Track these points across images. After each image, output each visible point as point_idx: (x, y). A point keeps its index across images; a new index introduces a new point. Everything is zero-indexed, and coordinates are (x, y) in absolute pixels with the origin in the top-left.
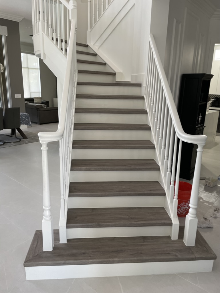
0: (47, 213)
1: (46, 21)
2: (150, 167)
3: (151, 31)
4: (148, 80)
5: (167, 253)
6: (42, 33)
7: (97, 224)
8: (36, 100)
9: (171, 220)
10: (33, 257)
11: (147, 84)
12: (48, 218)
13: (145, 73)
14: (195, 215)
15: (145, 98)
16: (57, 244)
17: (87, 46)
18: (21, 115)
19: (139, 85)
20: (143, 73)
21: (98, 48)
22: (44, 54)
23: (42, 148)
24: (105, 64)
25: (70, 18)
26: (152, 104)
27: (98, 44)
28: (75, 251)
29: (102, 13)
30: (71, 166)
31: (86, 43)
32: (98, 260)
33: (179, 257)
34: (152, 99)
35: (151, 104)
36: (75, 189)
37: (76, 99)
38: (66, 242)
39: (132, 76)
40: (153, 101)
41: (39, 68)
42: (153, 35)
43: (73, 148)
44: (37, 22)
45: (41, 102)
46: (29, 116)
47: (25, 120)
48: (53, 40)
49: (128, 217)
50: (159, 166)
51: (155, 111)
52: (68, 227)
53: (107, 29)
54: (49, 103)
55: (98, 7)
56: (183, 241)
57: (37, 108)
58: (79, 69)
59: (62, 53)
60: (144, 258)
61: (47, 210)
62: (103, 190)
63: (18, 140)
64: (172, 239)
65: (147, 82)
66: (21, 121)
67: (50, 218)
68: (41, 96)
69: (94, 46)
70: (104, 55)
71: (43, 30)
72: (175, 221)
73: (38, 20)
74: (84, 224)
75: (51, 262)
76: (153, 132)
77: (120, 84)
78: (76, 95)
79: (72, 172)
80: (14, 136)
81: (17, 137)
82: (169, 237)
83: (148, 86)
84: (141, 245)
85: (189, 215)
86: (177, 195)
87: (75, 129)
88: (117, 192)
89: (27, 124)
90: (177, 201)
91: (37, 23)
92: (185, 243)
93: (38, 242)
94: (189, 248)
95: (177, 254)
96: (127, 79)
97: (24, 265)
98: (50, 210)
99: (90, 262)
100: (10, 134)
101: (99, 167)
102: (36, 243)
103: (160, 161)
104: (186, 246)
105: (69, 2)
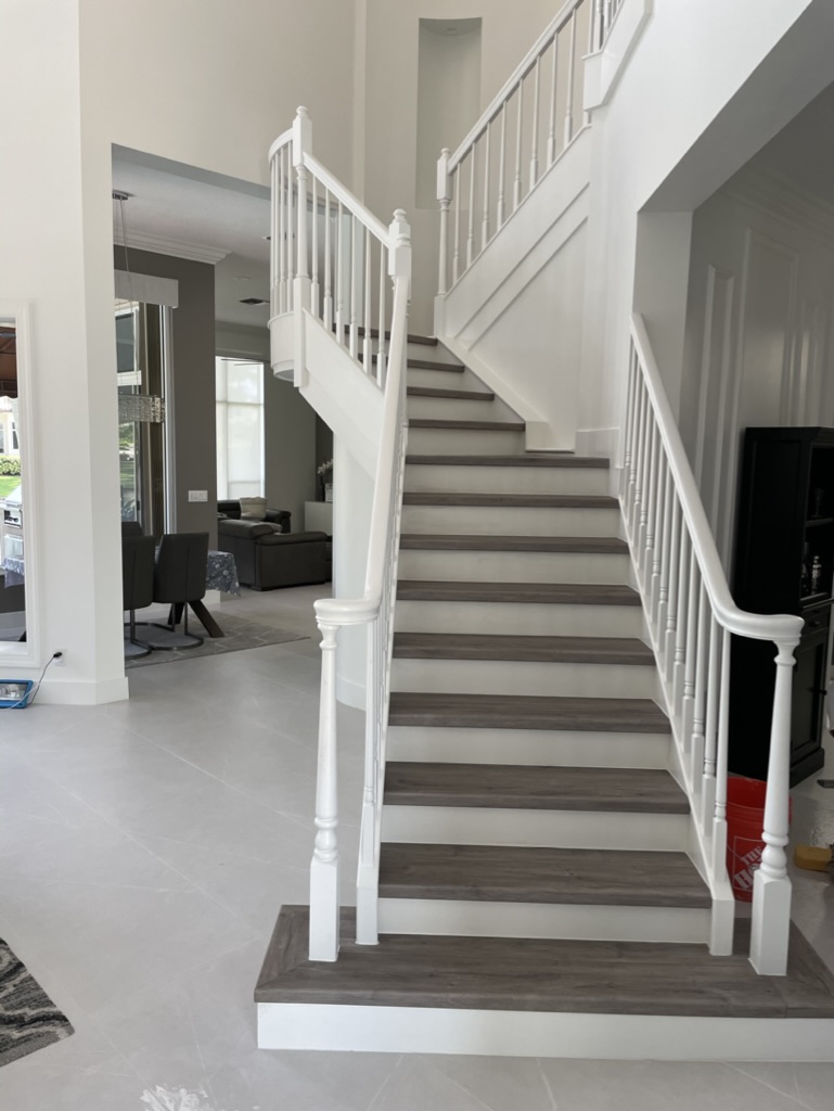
0: (326, 840)
1: (315, 278)
2: (637, 721)
3: (636, 307)
4: (628, 450)
5: (695, 991)
6: (303, 313)
7: (469, 888)
8: (248, 507)
9: (708, 890)
10: (280, 974)
11: (625, 462)
12: (327, 856)
13: (618, 428)
14: (782, 868)
15: (622, 503)
16: (349, 945)
17: (435, 343)
18: (211, 557)
19: (603, 464)
20: (613, 428)
21: (470, 350)
22: (305, 372)
23: (322, 645)
24: (490, 397)
25: (391, 271)
26: (642, 524)
27: (470, 335)
28: (403, 968)
29: (484, 246)
30: (391, 711)
31: (432, 334)
32: (475, 996)
33: (734, 1002)
34: (643, 508)
35: (638, 522)
36: (402, 781)
37: (403, 509)
38: (374, 942)
39: (578, 434)
40: (646, 515)
41: (262, 401)
42: (643, 316)
43: (396, 655)
44: (289, 281)
45: (264, 516)
46: (233, 561)
47: (220, 574)
48: (334, 330)
49: (567, 874)
50: (668, 720)
51: (653, 546)
52: (382, 894)
53: (499, 292)
54: (291, 518)
55: (470, 228)
56: (750, 960)
57: (254, 536)
58: (412, 418)
59: (362, 368)
60: (621, 998)
61: (327, 829)
62: (490, 788)
63: (195, 642)
64: (713, 952)
65: (625, 456)
66: (208, 579)
67: (334, 854)
68: (262, 496)
69: (455, 339)
70: (488, 370)
71: (306, 303)
72: (720, 891)
73: (290, 274)
74: (433, 887)
75: (334, 992)
76: (648, 610)
77: (539, 460)
78: (404, 494)
79: (395, 728)
80: (179, 628)
81: (189, 631)
82: (704, 948)
83: (629, 467)
84: (612, 965)
85: (763, 871)
86: (724, 805)
87: (399, 597)
88: (533, 794)
89: (225, 587)
90: (725, 824)
91: (285, 280)
92: (754, 966)
93: (291, 937)
94: (768, 981)
95: (726, 994)
96: (564, 443)
97: (255, 995)
98: (337, 831)
99: (452, 1000)
100: (165, 623)
101: (475, 716)
102: (284, 939)
103: (671, 704)
104: (758, 972)
105: (388, 227)
